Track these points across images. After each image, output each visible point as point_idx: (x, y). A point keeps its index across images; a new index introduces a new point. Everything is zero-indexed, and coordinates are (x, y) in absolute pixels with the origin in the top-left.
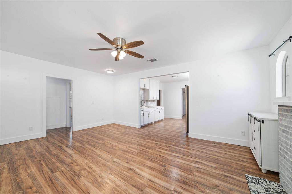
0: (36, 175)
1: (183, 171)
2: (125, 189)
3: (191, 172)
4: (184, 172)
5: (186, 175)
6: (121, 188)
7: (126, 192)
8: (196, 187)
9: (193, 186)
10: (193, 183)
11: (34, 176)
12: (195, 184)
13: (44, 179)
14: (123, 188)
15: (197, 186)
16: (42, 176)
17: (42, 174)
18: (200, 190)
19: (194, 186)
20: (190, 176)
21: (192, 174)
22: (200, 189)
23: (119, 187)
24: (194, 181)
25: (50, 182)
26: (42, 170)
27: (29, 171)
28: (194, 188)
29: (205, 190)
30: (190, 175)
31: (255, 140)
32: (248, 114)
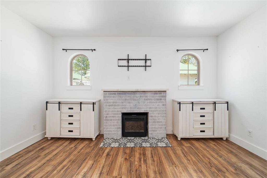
2: (152, 166)
6: (154, 168)
7: (153, 164)
14: (153, 167)
23: (155, 170)
31: (72, 124)
32: (47, 103)
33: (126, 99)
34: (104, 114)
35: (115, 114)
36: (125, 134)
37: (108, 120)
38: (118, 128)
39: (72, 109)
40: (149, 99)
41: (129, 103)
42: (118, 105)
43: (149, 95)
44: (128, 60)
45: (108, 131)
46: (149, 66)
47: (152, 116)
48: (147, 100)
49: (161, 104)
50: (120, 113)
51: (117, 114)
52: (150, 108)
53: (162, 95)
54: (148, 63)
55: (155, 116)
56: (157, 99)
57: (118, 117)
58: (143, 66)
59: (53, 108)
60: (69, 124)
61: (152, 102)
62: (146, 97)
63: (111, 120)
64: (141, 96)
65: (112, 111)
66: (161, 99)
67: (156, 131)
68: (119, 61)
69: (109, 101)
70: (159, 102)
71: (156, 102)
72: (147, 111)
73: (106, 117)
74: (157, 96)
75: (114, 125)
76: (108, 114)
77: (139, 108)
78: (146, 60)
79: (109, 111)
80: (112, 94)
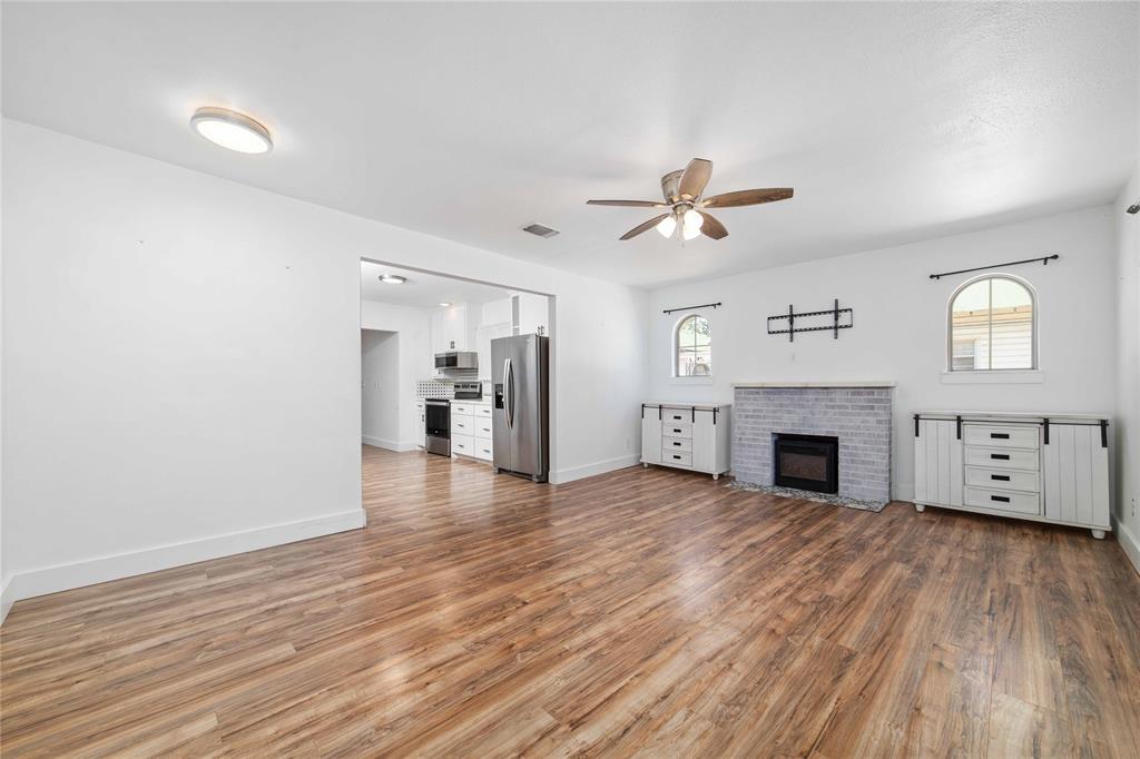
0: (895, 690)
11: (903, 695)
13: (892, 659)
16: (886, 673)
17: (879, 676)
25: (887, 639)
26: (861, 694)
27: (902, 734)
31: (679, 444)
32: (643, 406)
33: (781, 405)
34: (736, 433)
35: (755, 434)
36: (780, 480)
37: (744, 446)
38: (764, 465)
39: (679, 418)
40: (840, 407)
41: (789, 412)
42: (764, 417)
43: (837, 396)
44: (792, 317)
45: (744, 468)
46: (846, 326)
47: (846, 447)
48: (833, 407)
49: (871, 419)
50: (769, 433)
51: (763, 435)
52: (841, 427)
53: (875, 397)
54: (844, 319)
55: (856, 448)
56: (862, 408)
57: (765, 441)
58: (830, 328)
59: (651, 414)
60: (675, 444)
61: (848, 414)
62: (831, 400)
63: (750, 446)
64: (817, 400)
65: (753, 428)
66: (872, 408)
67: (859, 483)
68: (772, 321)
69: (745, 407)
70: (868, 415)
71: (859, 414)
72: (832, 432)
73: (740, 439)
74: (862, 399)
75: (755, 458)
76: (743, 434)
77: (812, 426)
78: (837, 312)
79: (746, 428)
80: (752, 393)
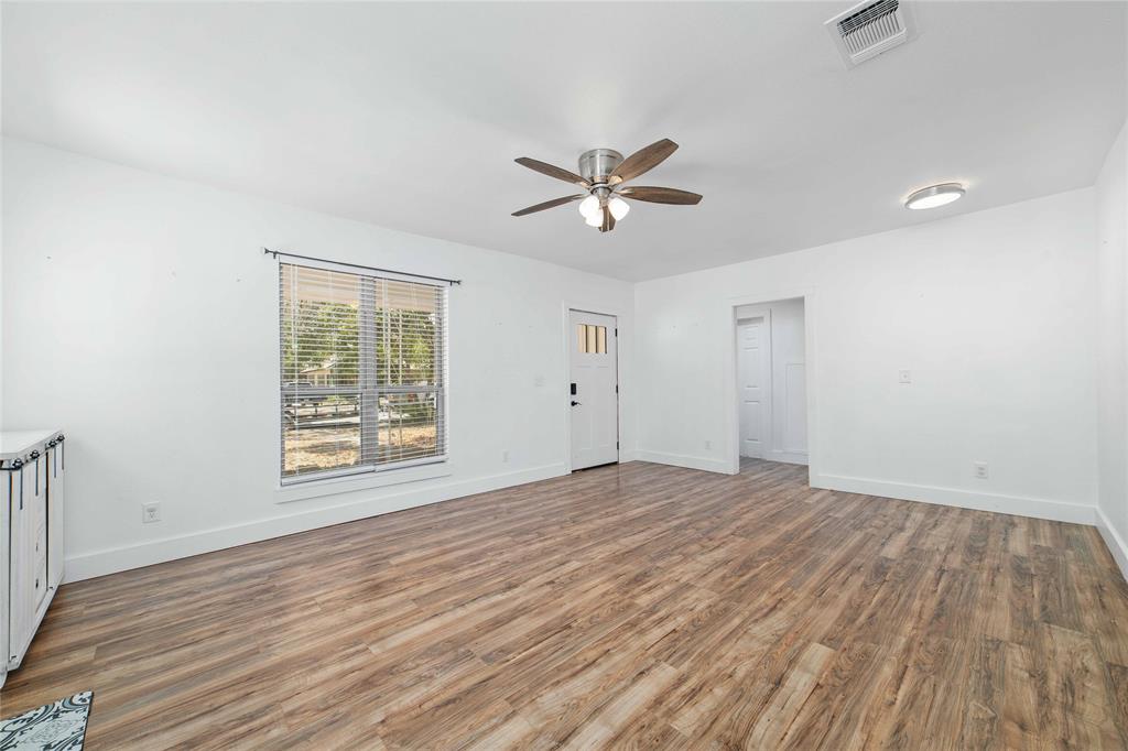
1: (426, 707)
3: (394, 733)
4: (413, 709)
5: (394, 707)
8: (322, 707)
9: (335, 701)
10: (343, 709)
12: (335, 710)
15: (323, 714)
18: (302, 710)
19: (331, 702)
20: (378, 717)
21: (382, 730)
22: (306, 711)
24: (347, 714)
28: (325, 700)
29: (290, 726)
30: (383, 722)
